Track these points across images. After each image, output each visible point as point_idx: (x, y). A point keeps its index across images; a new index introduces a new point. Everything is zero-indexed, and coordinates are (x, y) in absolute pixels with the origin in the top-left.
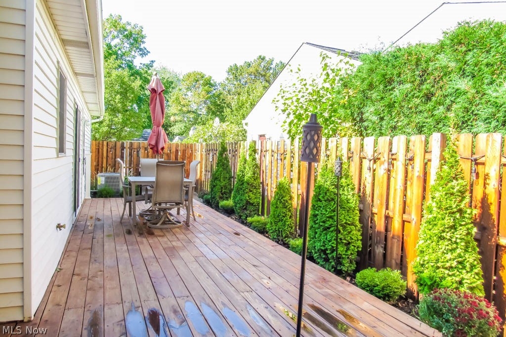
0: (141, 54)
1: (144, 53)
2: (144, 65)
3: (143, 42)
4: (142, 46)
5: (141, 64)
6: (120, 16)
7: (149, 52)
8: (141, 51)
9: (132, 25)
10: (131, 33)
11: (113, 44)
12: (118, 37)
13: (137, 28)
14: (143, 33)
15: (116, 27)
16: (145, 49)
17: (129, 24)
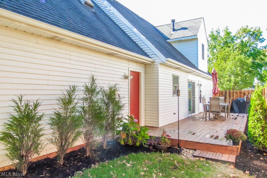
0: (260, 42)
1: (262, 41)
2: (263, 47)
3: (262, 35)
4: (261, 37)
5: (261, 47)
6: (247, 25)
7: (265, 40)
8: (260, 40)
9: (254, 28)
10: (254, 33)
11: (244, 40)
12: (246, 36)
13: (257, 29)
14: (261, 30)
15: (245, 32)
16: (263, 38)
17: (252, 28)
